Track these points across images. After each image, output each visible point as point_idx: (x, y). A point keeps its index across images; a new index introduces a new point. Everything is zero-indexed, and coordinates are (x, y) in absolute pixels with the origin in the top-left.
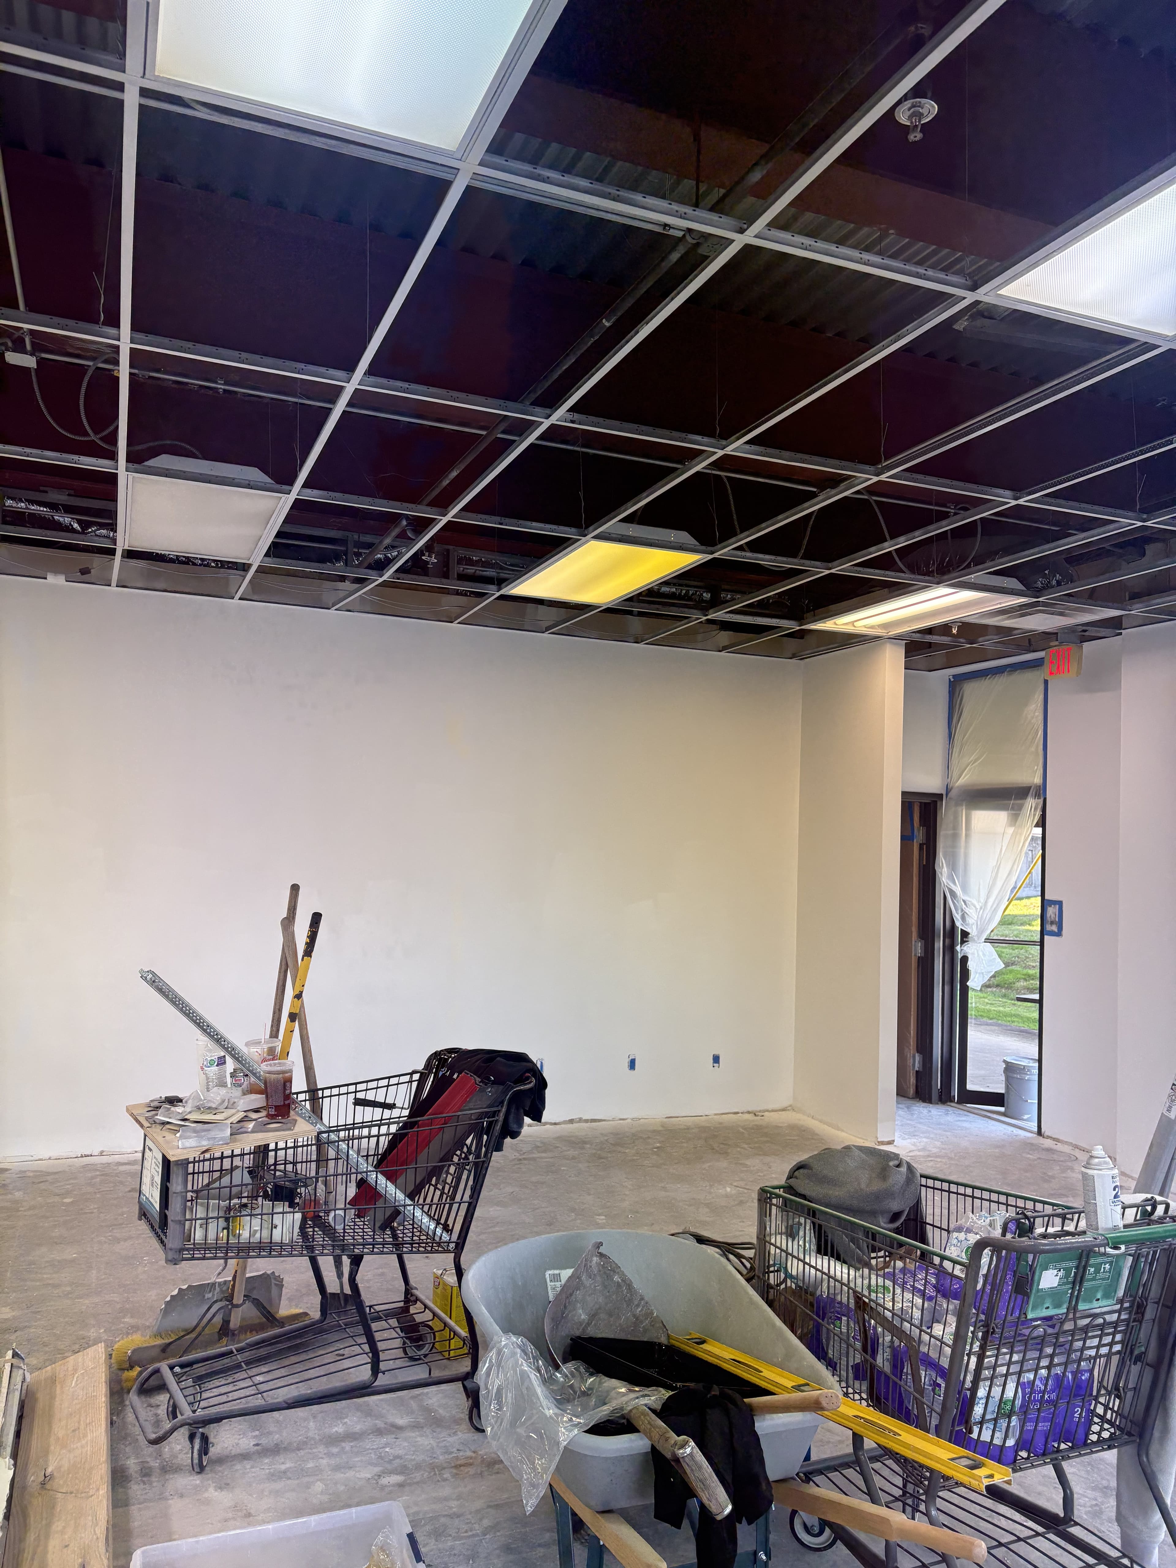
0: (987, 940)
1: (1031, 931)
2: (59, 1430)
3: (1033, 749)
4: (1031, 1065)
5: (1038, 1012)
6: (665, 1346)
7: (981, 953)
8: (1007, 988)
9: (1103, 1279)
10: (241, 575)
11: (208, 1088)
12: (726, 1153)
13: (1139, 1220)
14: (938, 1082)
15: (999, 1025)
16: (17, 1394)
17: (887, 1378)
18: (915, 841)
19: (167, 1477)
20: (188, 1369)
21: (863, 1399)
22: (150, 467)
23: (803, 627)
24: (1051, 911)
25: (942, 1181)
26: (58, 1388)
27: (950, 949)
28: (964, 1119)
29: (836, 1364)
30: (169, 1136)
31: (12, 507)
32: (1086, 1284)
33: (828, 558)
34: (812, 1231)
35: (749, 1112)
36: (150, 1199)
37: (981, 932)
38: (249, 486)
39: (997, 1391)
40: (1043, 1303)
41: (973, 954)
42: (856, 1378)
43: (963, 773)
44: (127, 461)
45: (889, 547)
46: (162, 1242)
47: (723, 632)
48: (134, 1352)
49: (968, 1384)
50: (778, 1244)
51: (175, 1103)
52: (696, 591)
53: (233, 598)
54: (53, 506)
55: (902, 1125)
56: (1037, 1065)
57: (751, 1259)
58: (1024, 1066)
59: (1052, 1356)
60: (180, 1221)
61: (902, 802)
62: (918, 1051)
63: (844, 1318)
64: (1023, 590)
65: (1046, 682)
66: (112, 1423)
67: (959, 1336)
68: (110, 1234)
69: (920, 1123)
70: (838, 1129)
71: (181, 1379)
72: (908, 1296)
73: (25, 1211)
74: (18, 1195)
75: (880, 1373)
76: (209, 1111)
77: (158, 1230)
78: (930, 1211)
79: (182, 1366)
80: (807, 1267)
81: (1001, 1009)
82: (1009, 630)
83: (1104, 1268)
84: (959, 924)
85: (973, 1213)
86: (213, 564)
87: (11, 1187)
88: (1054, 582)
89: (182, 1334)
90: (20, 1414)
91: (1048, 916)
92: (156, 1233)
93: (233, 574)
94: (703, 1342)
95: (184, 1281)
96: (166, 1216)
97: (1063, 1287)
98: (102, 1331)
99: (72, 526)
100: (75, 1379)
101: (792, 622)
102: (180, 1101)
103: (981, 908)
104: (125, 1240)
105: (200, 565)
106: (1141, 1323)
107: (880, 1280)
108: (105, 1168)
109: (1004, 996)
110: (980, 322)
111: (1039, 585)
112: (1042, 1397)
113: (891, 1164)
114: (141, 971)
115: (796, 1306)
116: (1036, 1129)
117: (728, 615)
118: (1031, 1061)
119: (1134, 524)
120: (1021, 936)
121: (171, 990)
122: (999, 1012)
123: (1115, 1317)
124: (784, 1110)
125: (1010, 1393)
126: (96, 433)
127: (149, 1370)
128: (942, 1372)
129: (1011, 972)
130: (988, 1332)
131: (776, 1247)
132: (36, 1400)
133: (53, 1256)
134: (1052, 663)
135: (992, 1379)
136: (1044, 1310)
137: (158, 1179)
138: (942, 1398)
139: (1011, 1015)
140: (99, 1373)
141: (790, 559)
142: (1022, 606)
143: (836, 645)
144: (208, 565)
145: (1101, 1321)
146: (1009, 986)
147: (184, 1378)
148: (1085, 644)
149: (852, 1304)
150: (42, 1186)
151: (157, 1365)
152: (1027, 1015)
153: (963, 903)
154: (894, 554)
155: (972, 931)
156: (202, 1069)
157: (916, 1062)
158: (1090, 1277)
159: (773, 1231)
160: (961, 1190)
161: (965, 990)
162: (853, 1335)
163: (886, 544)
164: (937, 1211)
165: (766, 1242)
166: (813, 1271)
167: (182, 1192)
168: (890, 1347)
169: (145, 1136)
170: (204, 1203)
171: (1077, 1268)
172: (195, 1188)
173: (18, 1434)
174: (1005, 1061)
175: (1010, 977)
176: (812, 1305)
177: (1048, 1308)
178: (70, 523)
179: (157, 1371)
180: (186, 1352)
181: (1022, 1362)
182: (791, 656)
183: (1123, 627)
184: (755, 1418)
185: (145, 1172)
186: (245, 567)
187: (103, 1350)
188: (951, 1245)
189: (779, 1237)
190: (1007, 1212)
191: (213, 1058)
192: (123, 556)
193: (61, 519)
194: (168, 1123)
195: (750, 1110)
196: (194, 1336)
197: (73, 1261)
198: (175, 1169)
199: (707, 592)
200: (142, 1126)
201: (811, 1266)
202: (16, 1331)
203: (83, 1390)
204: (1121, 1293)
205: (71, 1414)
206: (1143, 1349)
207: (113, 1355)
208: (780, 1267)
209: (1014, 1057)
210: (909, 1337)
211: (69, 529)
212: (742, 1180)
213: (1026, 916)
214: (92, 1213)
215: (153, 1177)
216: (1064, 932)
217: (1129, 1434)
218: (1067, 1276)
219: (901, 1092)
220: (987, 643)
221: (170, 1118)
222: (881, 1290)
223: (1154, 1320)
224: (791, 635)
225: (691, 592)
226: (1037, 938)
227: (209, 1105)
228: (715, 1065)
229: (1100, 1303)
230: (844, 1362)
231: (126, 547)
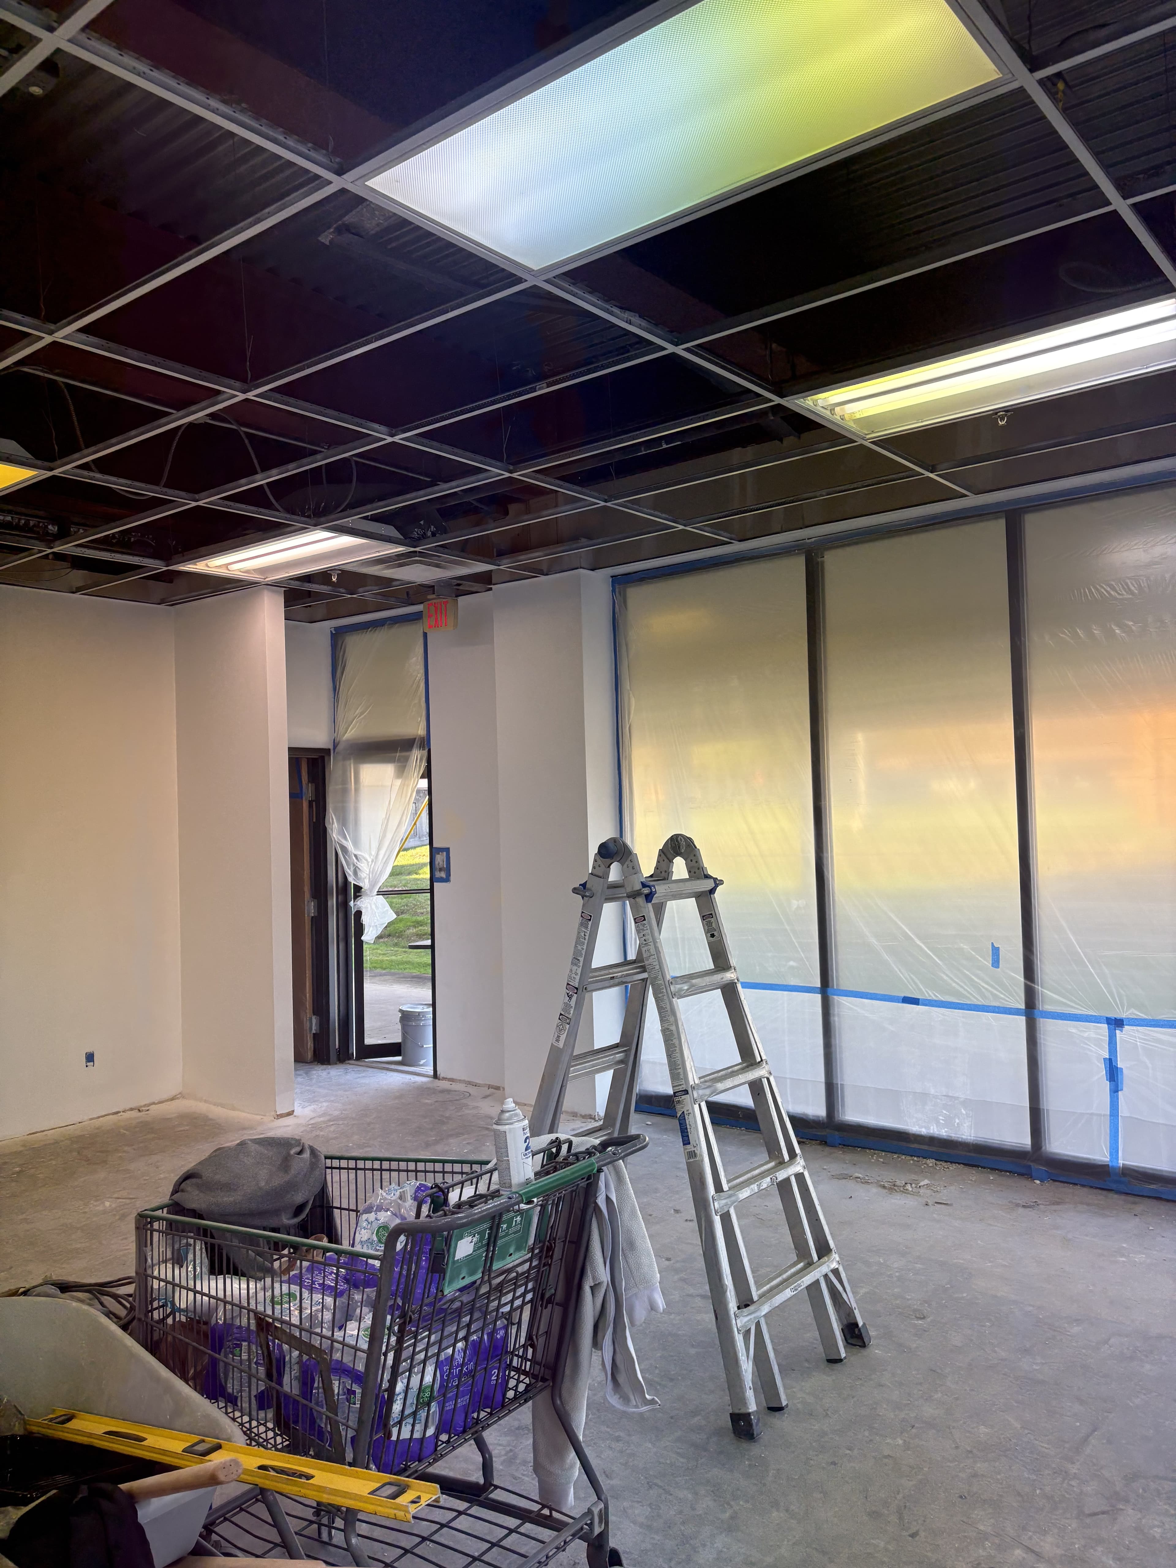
0: (380, 893)
1: (418, 880)
3: (416, 701)
4: (425, 1010)
5: (430, 957)
6: (20, 1436)
7: (373, 906)
8: (398, 937)
9: (515, 1233)
12: (105, 1162)
13: (546, 1165)
14: (336, 1041)
15: (393, 974)
17: (296, 1402)
18: (304, 798)
21: (270, 1429)
23: (170, 568)
24: (440, 859)
25: (348, 1159)
27: (344, 906)
28: (363, 1075)
29: (236, 1398)
32: (499, 1243)
33: (195, 488)
34: (204, 1250)
35: (132, 1109)
37: (373, 886)
39: (415, 1381)
40: (459, 1274)
41: (366, 908)
42: (261, 1407)
43: (349, 726)
45: (261, 480)
47: (75, 571)
49: (385, 1385)
50: (163, 1276)
52: (39, 522)
55: (301, 1093)
56: (431, 1009)
57: (130, 1295)
58: (419, 1013)
59: (469, 1326)
61: (289, 758)
62: (315, 1013)
63: (245, 1344)
64: (400, 539)
65: (425, 635)
67: (374, 1337)
69: (320, 1087)
70: (234, 1109)
72: (317, 1297)
75: (287, 1396)
78: (336, 1193)
80: (198, 1296)
81: (394, 958)
82: (389, 581)
83: (516, 1221)
84: (351, 879)
85: (382, 1188)
88: (429, 534)
91: (437, 863)
94: (70, 1418)
97: (479, 1252)
101: (157, 562)
103: (372, 861)
106: (550, 1265)
107: (285, 1287)
109: (396, 945)
110: (347, 238)
111: (415, 535)
112: (461, 1371)
113: (292, 1152)
115: (187, 1344)
116: (432, 1073)
117: (79, 549)
118: (425, 1007)
119: (503, 475)
120: (409, 885)
122: (392, 961)
123: (526, 1266)
124: (172, 1099)
125: (428, 1379)
128: (357, 1378)
129: (401, 921)
130: (404, 1323)
131: (160, 1280)
134: (430, 616)
135: (410, 1370)
136: (461, 1281)
138: (358, 1406)
139: (403, 963)
141: (149, 486)
142: (399, 556)
143: (209, 590)
145: (514, 1274)
146: (399, 935)
148: (460, 599)
149: (253, 1327)
152: (418, 960)
153: (354, 858)
154: (266, 488)
155: (365, 884)
157: (314, 1024)
158: (503, 1234)
159: (155, 1261)
160: (369, 1164)
161: (360, 944)
162: (255, 1360)
163: (258, 477)
164: (345, 1192)
165: (147, 1276)
166: (206, 1298)
168: (298, 1363)
171: (491, 1228)
174: (401, 1011)
175: (401, 926)
176: (206, 1335)
177: (463, 1278)
181: (440, 1341)
182: (159, 601)
183: (493, 582)
184: (137, 1506)
188: (361, 1229)
189: (163, 1266)
190: (416, 1179)
195: (133, 1106)
199: (53, 525)
201: (203, 1294)
204: (531, 1241)
206: (553, 1291)
208: (166, 1302)
209: (409, 1005)
210: (319, 1351)
212: (124, 1189)
213: (413, 865)
216: (452, 878)
217: (544, 1380)
218: (481, 1239)
219: (299, 1058)
220: (367, 594)
222: (286, 1299)
223: (561, 1259)
224: (158, 577)
225: (32, 523)
226: (427, 885)
228: (88, 1064)
229: (513, 1257)
230: (245, 1394)
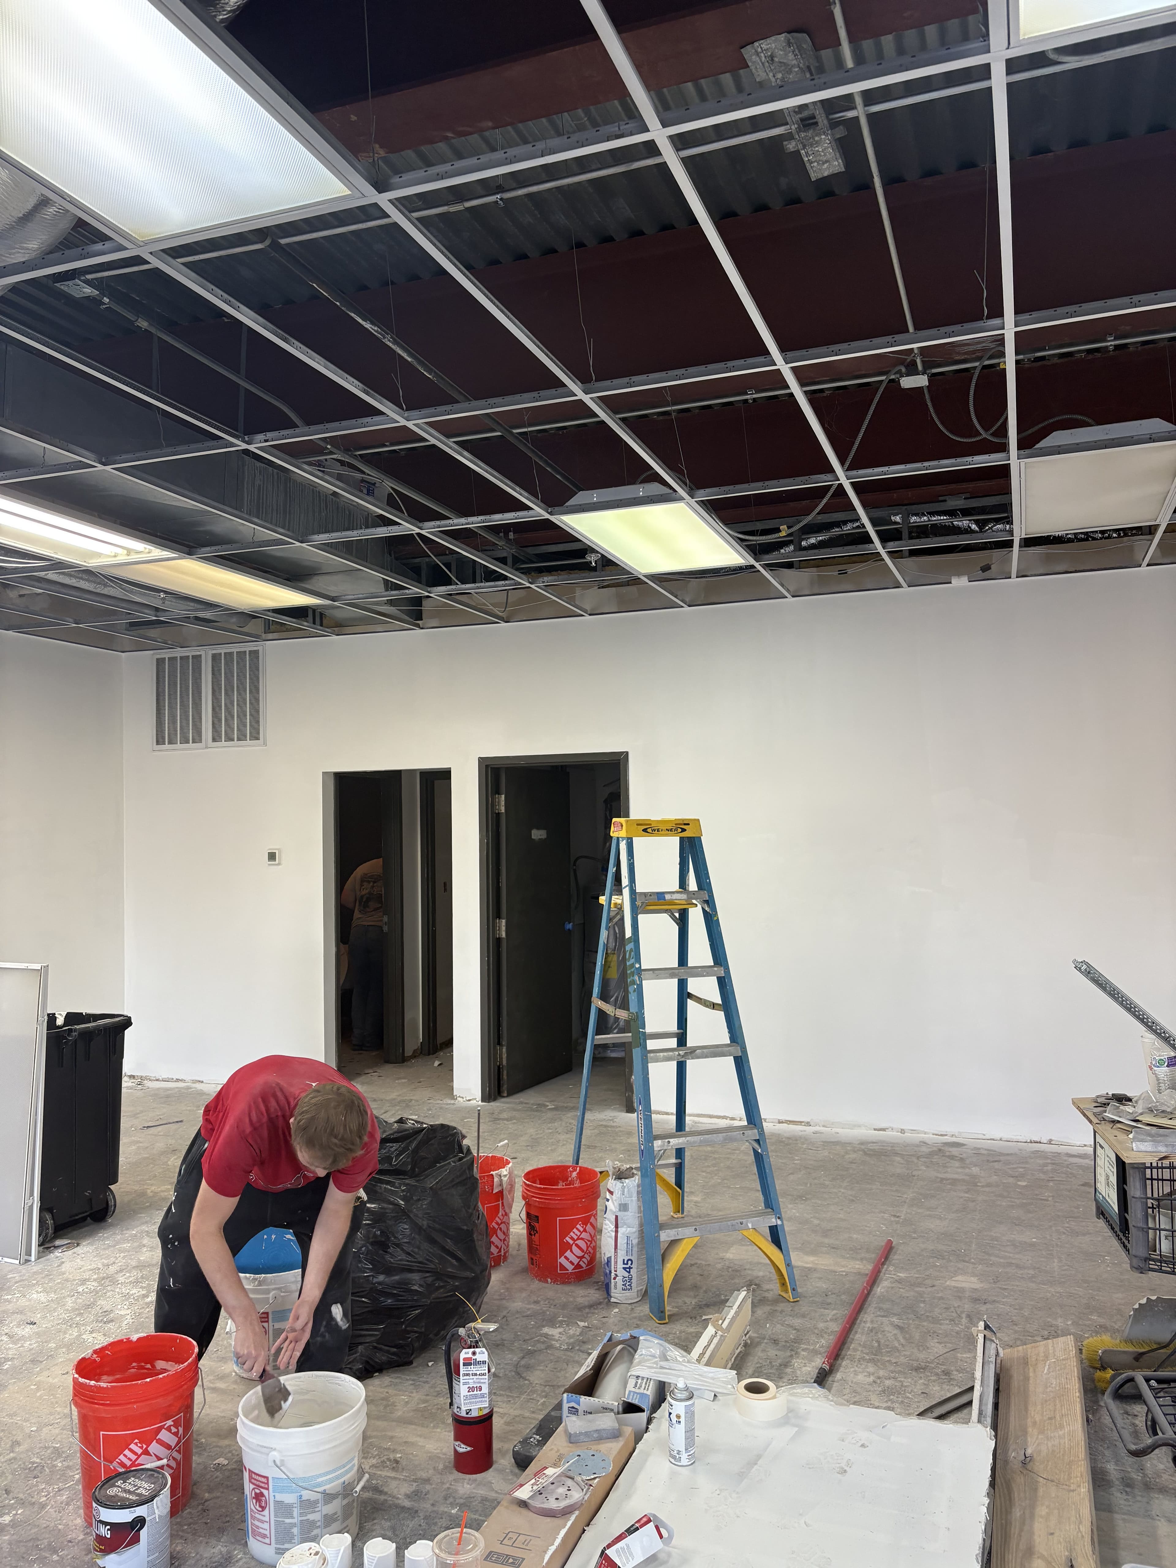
2: (1036, 1413)
10: (1148, 540)
11: (1159, 1090)
16: (992, 1366)
19: (1152, 1495)
20: (1165, 1386)
22: (1041, 449)
26: (1031, 1370)
30: (1122, 1136)
31: (916, 522)
36: (1107, 1198)
38: (1151, 440)
44: (1019, 449)
46: (1125, 1246)
48: (1104, 1352)
51: (1124, 1102)
53: (1140, 566)
54: (951, 513)
60: (1143, 1228)
66: (1088, 1421)
68: (1067, 1225)
71: (1159, 1395)
73: (983, 1186)
74: (975, 1170)
76: (1163, 1115)
77: (1119, 1232)
79: (1159, 1381)
86: (1115, 535)
87: (968, 1162)
89: (1155, 1346)
90: (996, 1387)
92: (1118, 1236)
93: (1139, 541)
95: (1153, 1290)
96: (1126, 1221)
98: (1069, 1323)
99: (970, 527)
100: (1047, 1367)
102: (1130, 1100)
104: (1084, 1235)
105: (1101, 539)
108: (1055, 1156)
114: (1075, 961)
121: (1107, 982)
126: (986, 430)
127: (1123, 1376)
132: (1011, 1377)
133: (1013, 1236)
137: (1113, 1179)
140: (1070, 1365)
144: (1109, 537)
147: (1162, 1394)
150: (997, 1165)
151: (1130, 1373)
156: (1151, 1069)
167: (1142, 1198)
169: (1095, 1132)
170: (1167, 1213)
172: (1155, 1195)
173: (996, 1406)
178: (969, 526)
179: (1131, 1380)
180: (1161, 1366)
185: (1098, 1170)
186: (1151, 530)
187: (1073, 1342)
191: (1162, 1058)
192: (1020, 546)
193: (960, 524)
194: (1119, 1122)
196: (1169, 1352)
197: (1033, 1245)
198: (1131, 1171)
200: (1091, 1122)
202: (985, 1303)
203: (1056, 1379)
205: (1046, 1401)
207: (1084, 1351)
211: (968, 531)
214: (1047, 1200)
215: (1107, 1177)
221: (1120, 1117)
227: (1163, 1109)
231: (1024, 536)
